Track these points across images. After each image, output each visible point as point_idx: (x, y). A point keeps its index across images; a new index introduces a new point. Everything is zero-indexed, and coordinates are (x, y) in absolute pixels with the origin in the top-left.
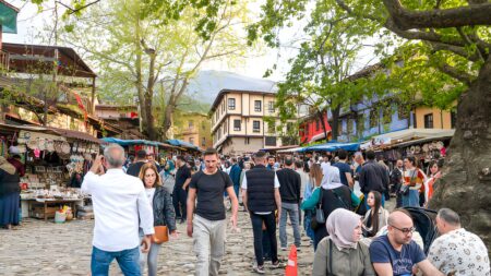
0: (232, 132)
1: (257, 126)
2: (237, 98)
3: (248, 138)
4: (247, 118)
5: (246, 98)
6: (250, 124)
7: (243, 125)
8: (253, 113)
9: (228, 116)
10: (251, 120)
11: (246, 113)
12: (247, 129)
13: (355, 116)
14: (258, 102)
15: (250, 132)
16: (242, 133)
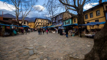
0: (38, 25)
1: (42, 24)
2: (39, 20)
3: (40, 26)
4: (40, 23)
5: (40, 20)
6: (41, 24)
7: (39, 24)
8: (41, 22)
9: (37, 22)
10: (41, 23)
11: (40, 22)
12: (40, 24)
13: (56, 22)
14: (42, 20)
15: (41, 25)
16: (39, 25)
